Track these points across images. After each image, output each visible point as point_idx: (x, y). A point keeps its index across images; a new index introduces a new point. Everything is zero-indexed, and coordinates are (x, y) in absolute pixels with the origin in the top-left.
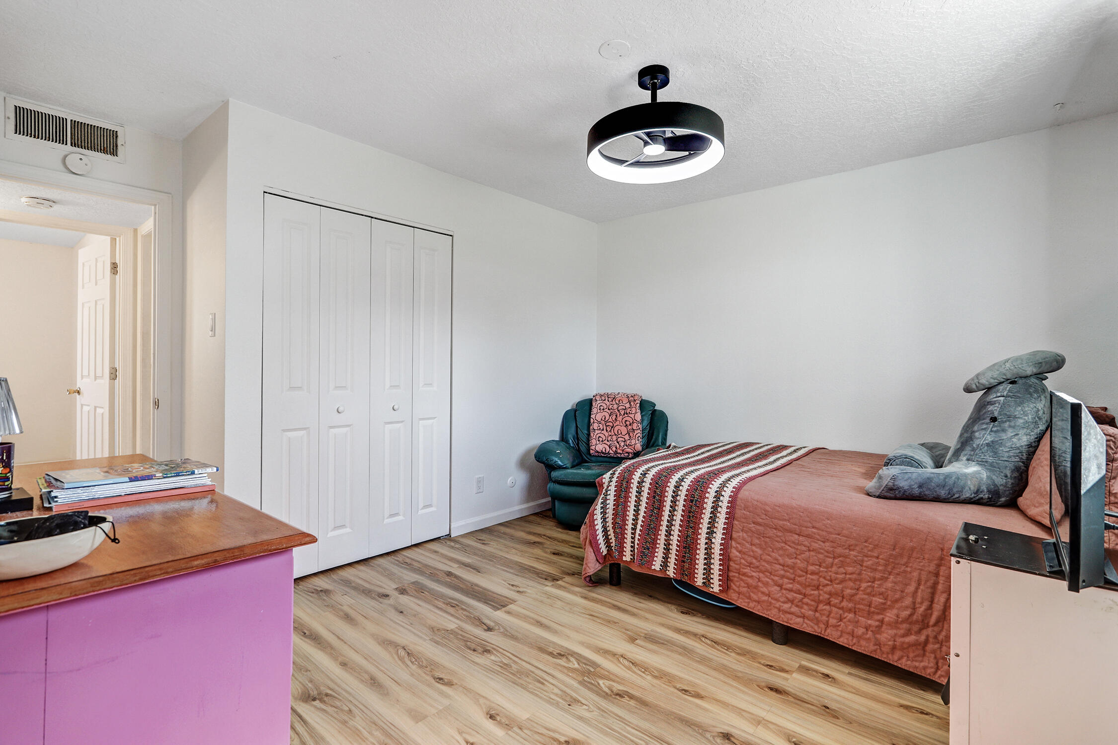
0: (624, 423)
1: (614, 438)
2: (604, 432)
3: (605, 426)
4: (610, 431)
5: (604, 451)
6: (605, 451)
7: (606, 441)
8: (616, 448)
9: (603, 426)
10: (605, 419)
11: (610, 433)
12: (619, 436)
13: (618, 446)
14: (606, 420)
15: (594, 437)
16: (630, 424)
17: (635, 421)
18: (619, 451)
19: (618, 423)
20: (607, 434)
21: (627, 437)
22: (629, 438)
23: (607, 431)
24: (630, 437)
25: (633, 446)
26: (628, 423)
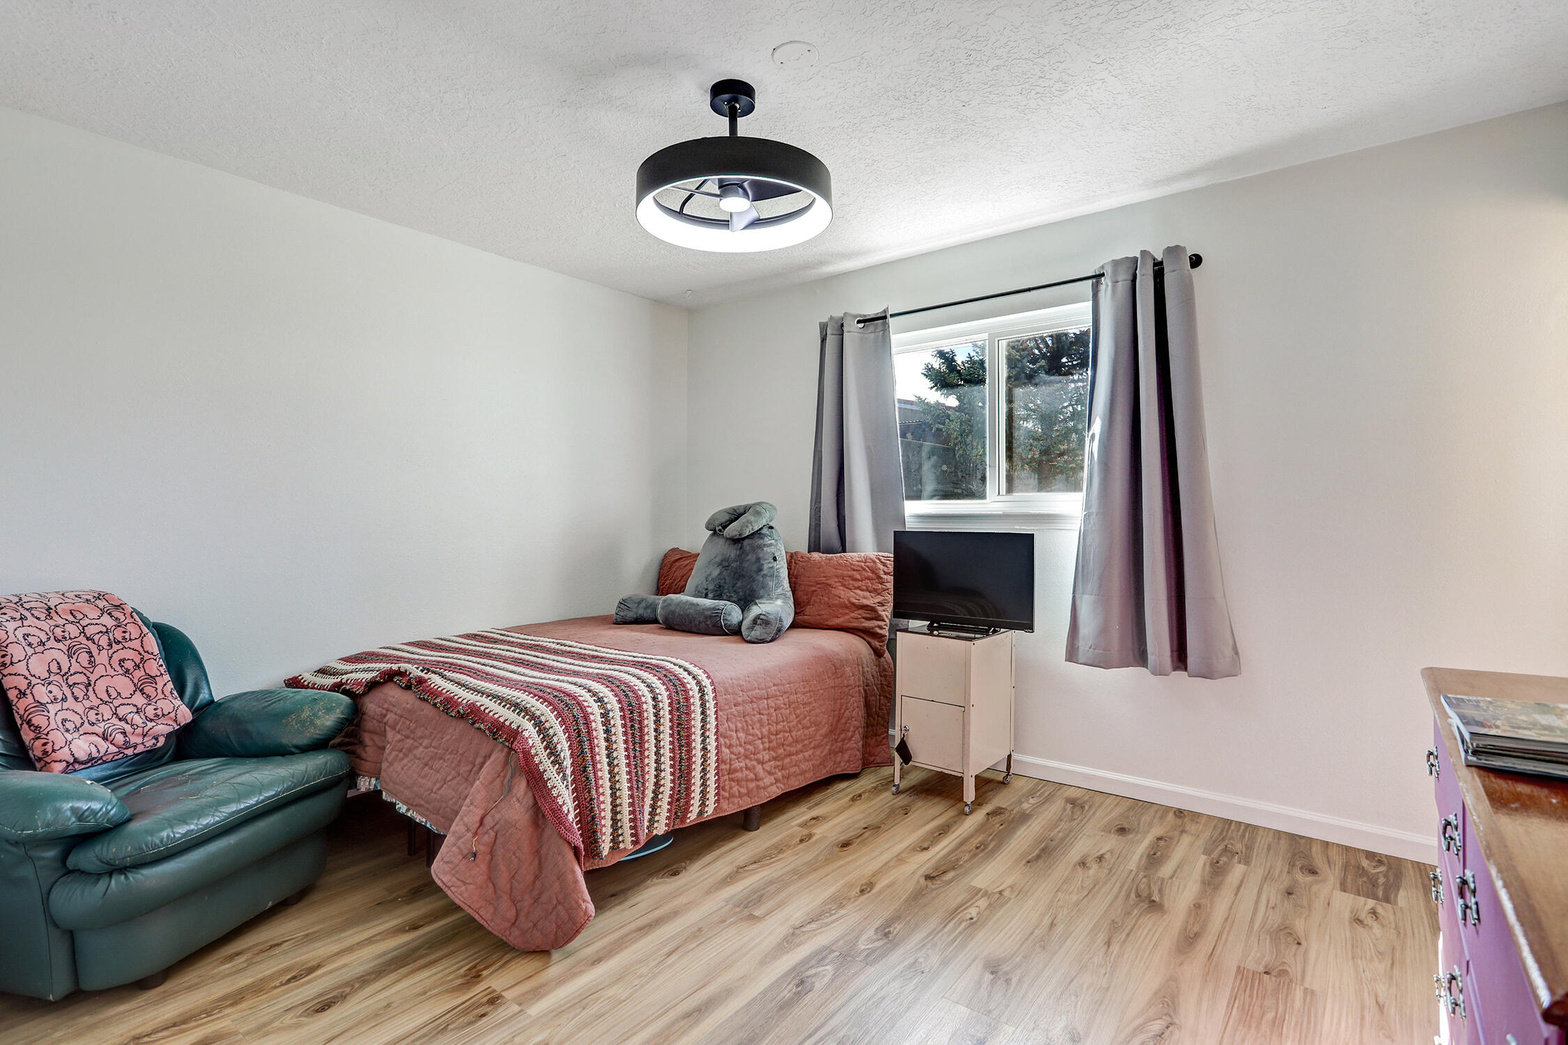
0: (118, 668)
1: (106, 711)
2: (70, 702)
3: (66, 689)
4: (86, 696)
5: (95, 754)
6: (98, 751)
7: (87, 727)
8: (124, 733)
9: (60, 687)
10: (60, 668)
11: (87, 704)
12: (116, 703)
13: (128, 728)
14: (65, 669)
15: (53, 725)
16: (137, 667)
17: (147, 656)
18: (134, 740)
19: (100, 670)
20: (79, 708)
21: (139, 700)
22: (146, 701)
23: (76, 699)
24: (148, 696)
25: (172, 715)
26: (129, 665)
